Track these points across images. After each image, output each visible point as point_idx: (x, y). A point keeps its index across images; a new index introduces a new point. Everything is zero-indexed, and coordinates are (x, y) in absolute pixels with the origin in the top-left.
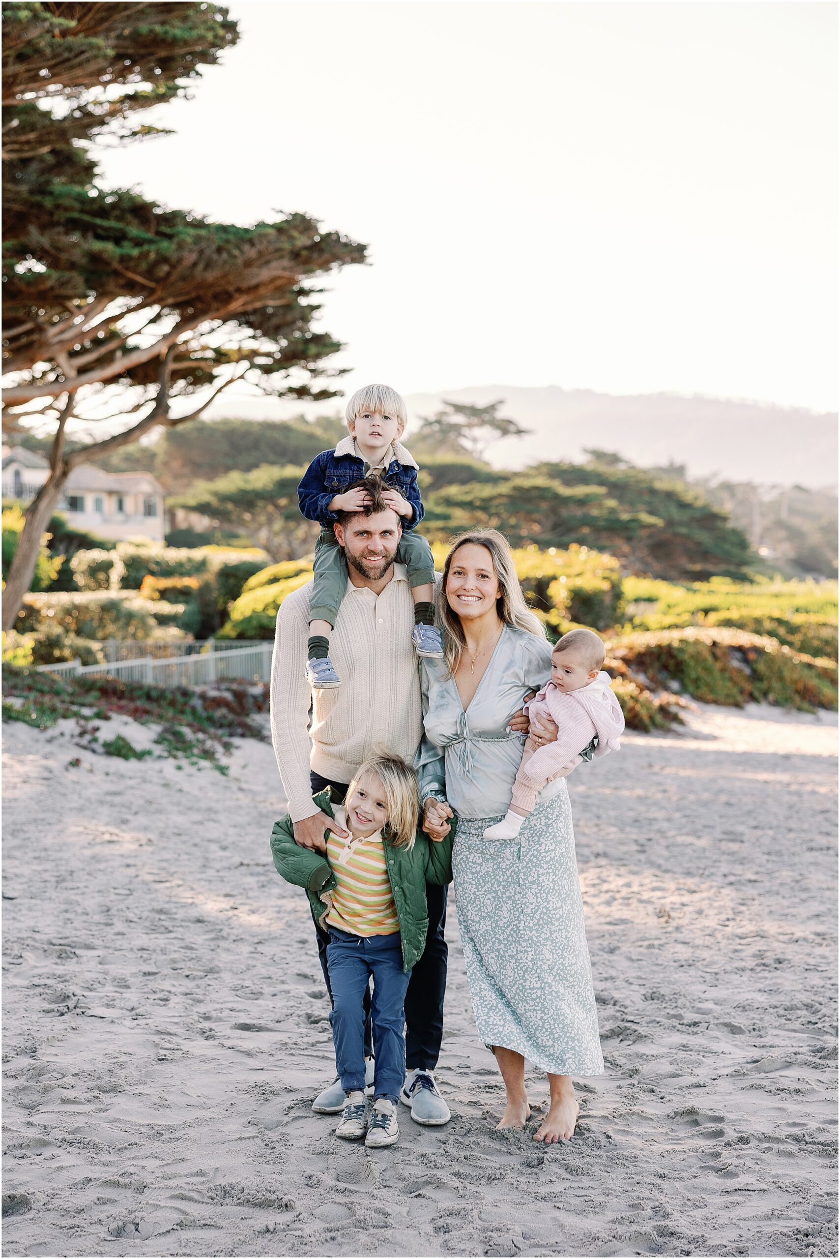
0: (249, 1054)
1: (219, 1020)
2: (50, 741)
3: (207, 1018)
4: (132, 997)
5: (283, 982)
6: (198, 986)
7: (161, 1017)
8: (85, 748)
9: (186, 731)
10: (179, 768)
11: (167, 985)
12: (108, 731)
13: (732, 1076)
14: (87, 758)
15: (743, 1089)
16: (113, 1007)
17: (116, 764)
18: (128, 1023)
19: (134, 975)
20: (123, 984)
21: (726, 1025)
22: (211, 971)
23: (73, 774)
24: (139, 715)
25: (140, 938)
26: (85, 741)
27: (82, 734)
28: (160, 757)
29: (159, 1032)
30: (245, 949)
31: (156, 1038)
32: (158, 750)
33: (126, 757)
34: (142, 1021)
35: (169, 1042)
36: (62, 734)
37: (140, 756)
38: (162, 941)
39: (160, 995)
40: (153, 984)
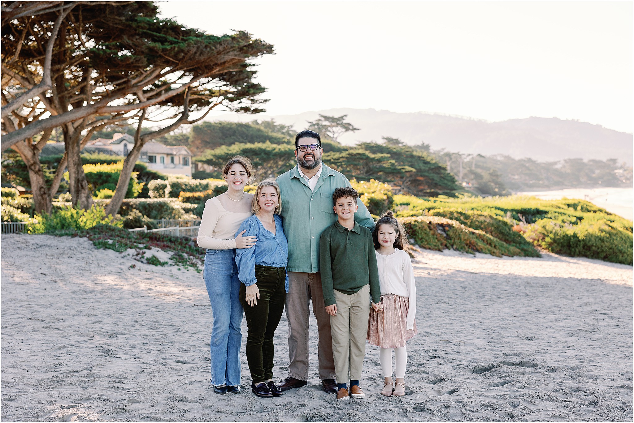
0: (177, 370)
1: (170, 359)
2: (123, 257)
3: (165, 359)
4: (136, 351)
5: (199, 347)
6: (164, 348)
7: (146, 358)
8: (138, 261)
9: (185, 255)
10: (179, 270)
11: (151, 347)
12: (149, 254)
14: (138, 264)
16: (127, 354)
17: (152, 267)
18: (132, 360)
19: (138, 343)
20: (133, 347)
21: (374, 362)
22: (171, 342)
23: (132, 271)
24: (164, 248)
25: (145, 331)
26: (138, 258)
27: (137, 255)
28: (171, 265)
29: (144, 363)
30: (187, 335)
31: (142, 365)
32: (170, 262)
33: (156, 265)
34: (138, 360)
35: (147, 366)
36: (129, 255)
37: (162, 264)
38: (154, 332)
39: (147, 351)
40: (146, 347)
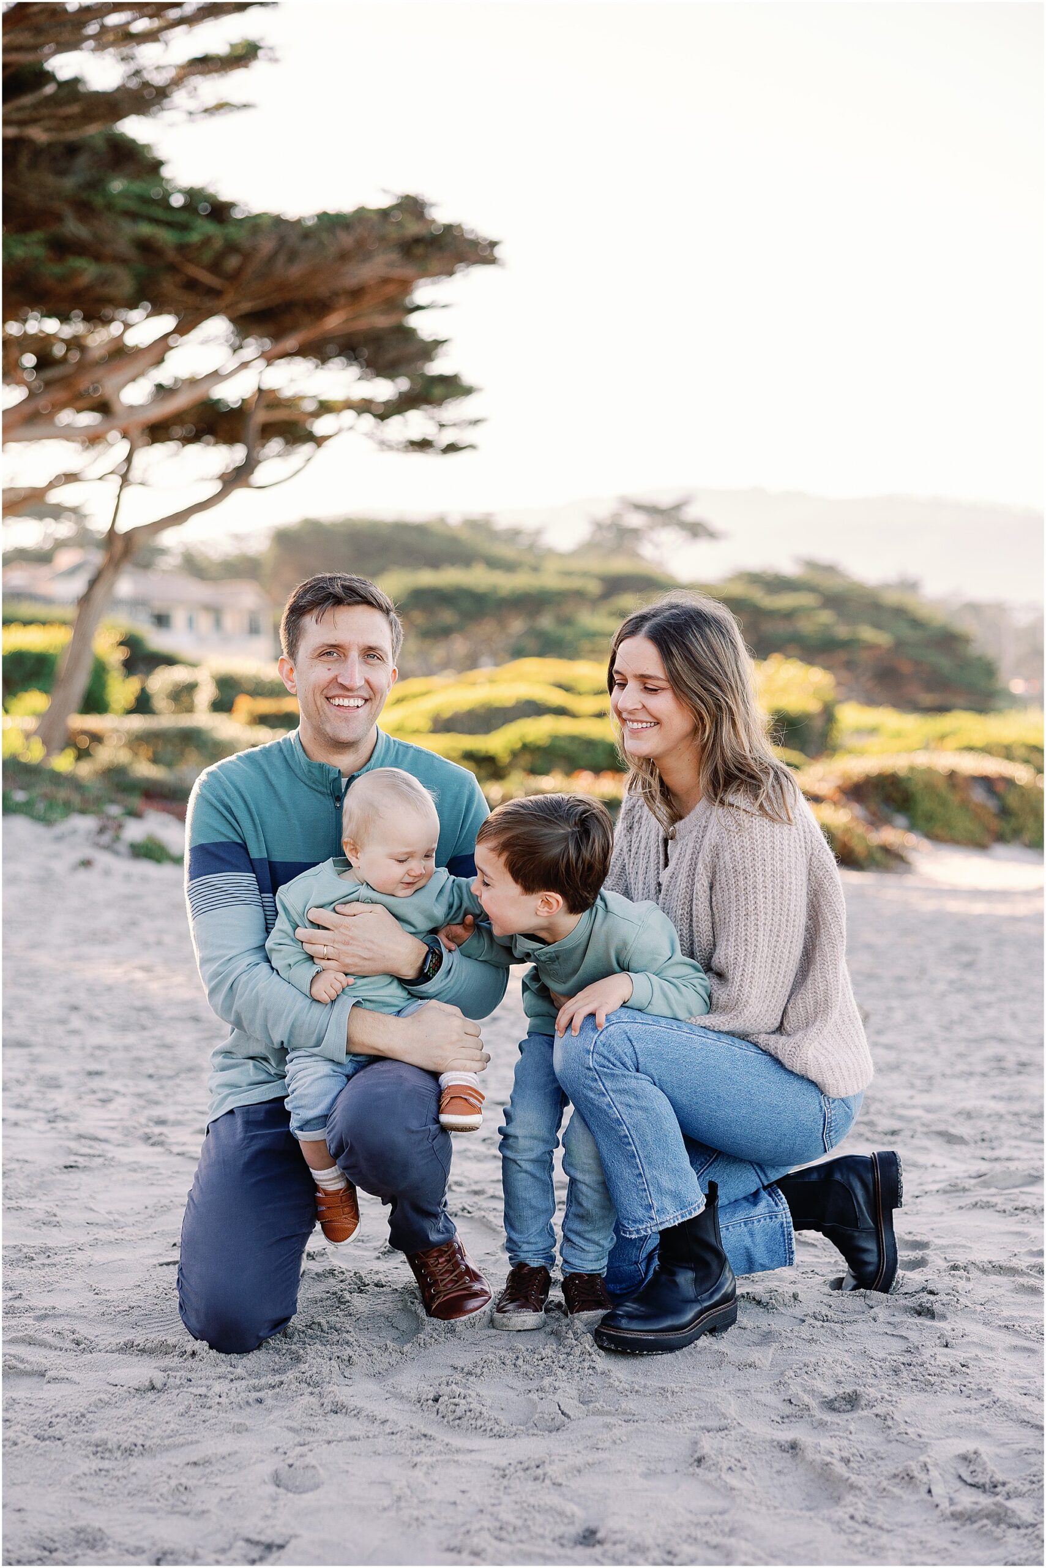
1: (178, 1123)
2: (59, 839)
3: (161, 1122)
4: (59, 1099)
6: (162, 1087)
7: (93, 1119)
8: (102, 847)
11: (116, 1085)
12: (135, 831)
13: (945, 1192)
14: (104, 859)
15: (961, 1208)
16: (25, 1107)
17: (146, 868)
18: (41, 1126)
19: (71, 1073)
20: (53, 1083)
22: (190, 1070)
23: (83, 875)
25: (104, 1036)
26: (106, 838)
27: (102, 831)
29: (80, 1137)
31: (73, 1145)
33: (158, 862)
34: (60, 1125)
35: (91, 1147)
36: (74, 831)
38: (131, 1039)
39: (101, 1095)
40: (96, 1083)
